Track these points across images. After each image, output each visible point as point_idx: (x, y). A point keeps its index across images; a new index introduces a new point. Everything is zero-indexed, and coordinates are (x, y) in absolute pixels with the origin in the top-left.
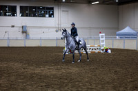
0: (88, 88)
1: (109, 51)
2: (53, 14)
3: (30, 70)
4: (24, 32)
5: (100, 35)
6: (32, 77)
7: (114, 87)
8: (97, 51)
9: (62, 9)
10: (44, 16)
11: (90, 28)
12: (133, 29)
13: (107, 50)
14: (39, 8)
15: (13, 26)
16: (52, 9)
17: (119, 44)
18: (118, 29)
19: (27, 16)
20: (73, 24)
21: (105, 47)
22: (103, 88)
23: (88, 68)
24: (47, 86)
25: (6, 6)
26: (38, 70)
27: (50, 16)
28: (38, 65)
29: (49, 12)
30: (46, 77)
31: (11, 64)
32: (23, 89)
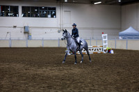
0: (91, 89)
1: (112, 52)
2: (55, 14)
3: (33, 71)
4: (26, 32)
5: (103, 35)
6: (34, 78)
7: (117, 88)
8: (99, 52)
9: (65, 9)
10: (46, 16)
11: (93, 29)
12: (136, 29)
13: (109, 51)
14: (41, 8)
15: (15, 27)
16: (54, 9)
17: (122, 45)
18: (121, 29)
19: (29, 16)
20: (74, 25)
21: (107, 48)
22: (106, 89)
23: (90, 68)
24: (50, 87)
25: (8, 7)
26: (40, 71)
27: (52, 16)
28: (40, 66)
29: (51, 12)
30: (49, 78)
31: (13, 65)
32: (25, 90)
